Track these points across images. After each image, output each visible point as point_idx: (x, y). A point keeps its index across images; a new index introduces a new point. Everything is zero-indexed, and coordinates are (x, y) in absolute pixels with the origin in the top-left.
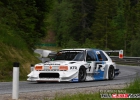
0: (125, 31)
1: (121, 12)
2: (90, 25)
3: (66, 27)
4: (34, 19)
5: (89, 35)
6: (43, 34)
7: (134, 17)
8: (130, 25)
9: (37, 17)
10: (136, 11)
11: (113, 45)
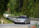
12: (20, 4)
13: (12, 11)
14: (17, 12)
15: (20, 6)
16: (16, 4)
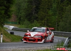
0: (57, 17)
1: (54, 6)
2: (37, 13)
3: (23, 13)
4: (4, 8)
5: (36, 18)
6: (9, 17)
7: (62, 9)
8: (59, 13)
9: (6, 7)
10: (64, 6)
11: (50, 24)
12: (35, 6)
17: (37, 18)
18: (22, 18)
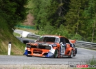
12: (62, 4)
13: (39, 22)
14: (53, 25)
15: (63, 10)
16: (50, 5)
17: (65, 21)
18: (42, 21)
